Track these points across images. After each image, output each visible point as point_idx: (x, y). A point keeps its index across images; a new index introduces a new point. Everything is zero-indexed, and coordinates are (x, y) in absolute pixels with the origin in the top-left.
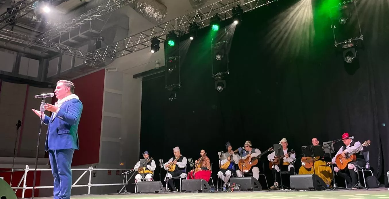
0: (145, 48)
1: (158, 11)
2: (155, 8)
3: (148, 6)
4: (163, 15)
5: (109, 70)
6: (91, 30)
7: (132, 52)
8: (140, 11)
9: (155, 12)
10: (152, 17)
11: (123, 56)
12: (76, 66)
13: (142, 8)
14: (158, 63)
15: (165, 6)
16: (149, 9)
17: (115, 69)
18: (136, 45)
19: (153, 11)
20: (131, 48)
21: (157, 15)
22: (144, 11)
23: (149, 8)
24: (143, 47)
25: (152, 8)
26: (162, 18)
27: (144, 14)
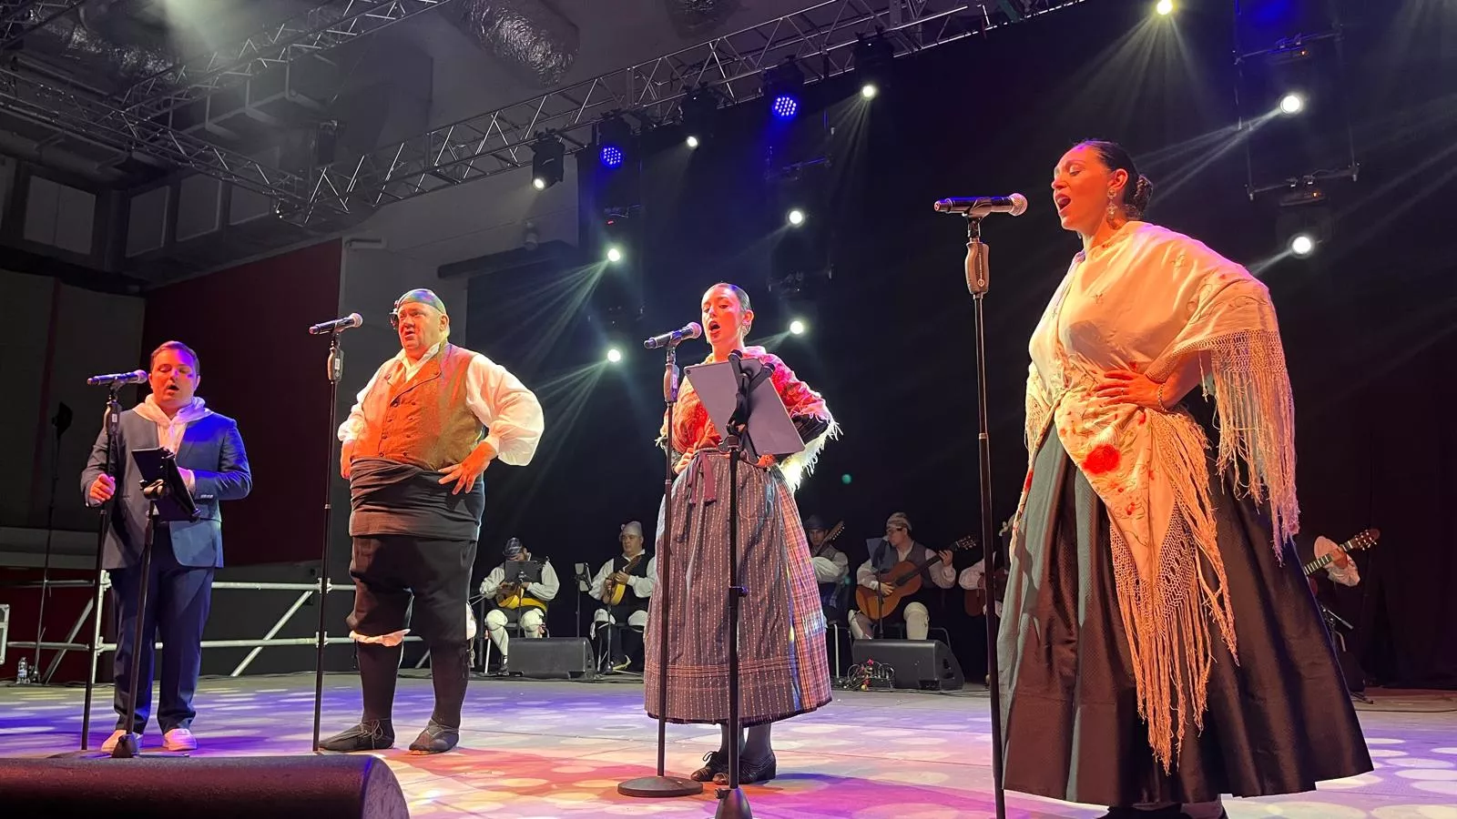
0: (504, 170)
1: (547, 40)
2: (535, 26)
3: (512, 19)
4: (565, 56)
5: (356, 245)
6: (294, 94)
7: (452, 182)
8: (483, 36)
9: (535, 43)
10: (527, 60)
11: (418, 194)
12: (232, 224)
13: (489, 22)
14: (534, 230)
15: (573, 25)
16: (513, 30)
17: (379, 241)
18: (470, 158)
19: (530, 38)
20: (449, 169)
21: (544, 54)
22: (496, 36)
23: (515, 27)
24: (496, 164)
25: (526, 24)
26: (562, 64)
27: (495, 49)
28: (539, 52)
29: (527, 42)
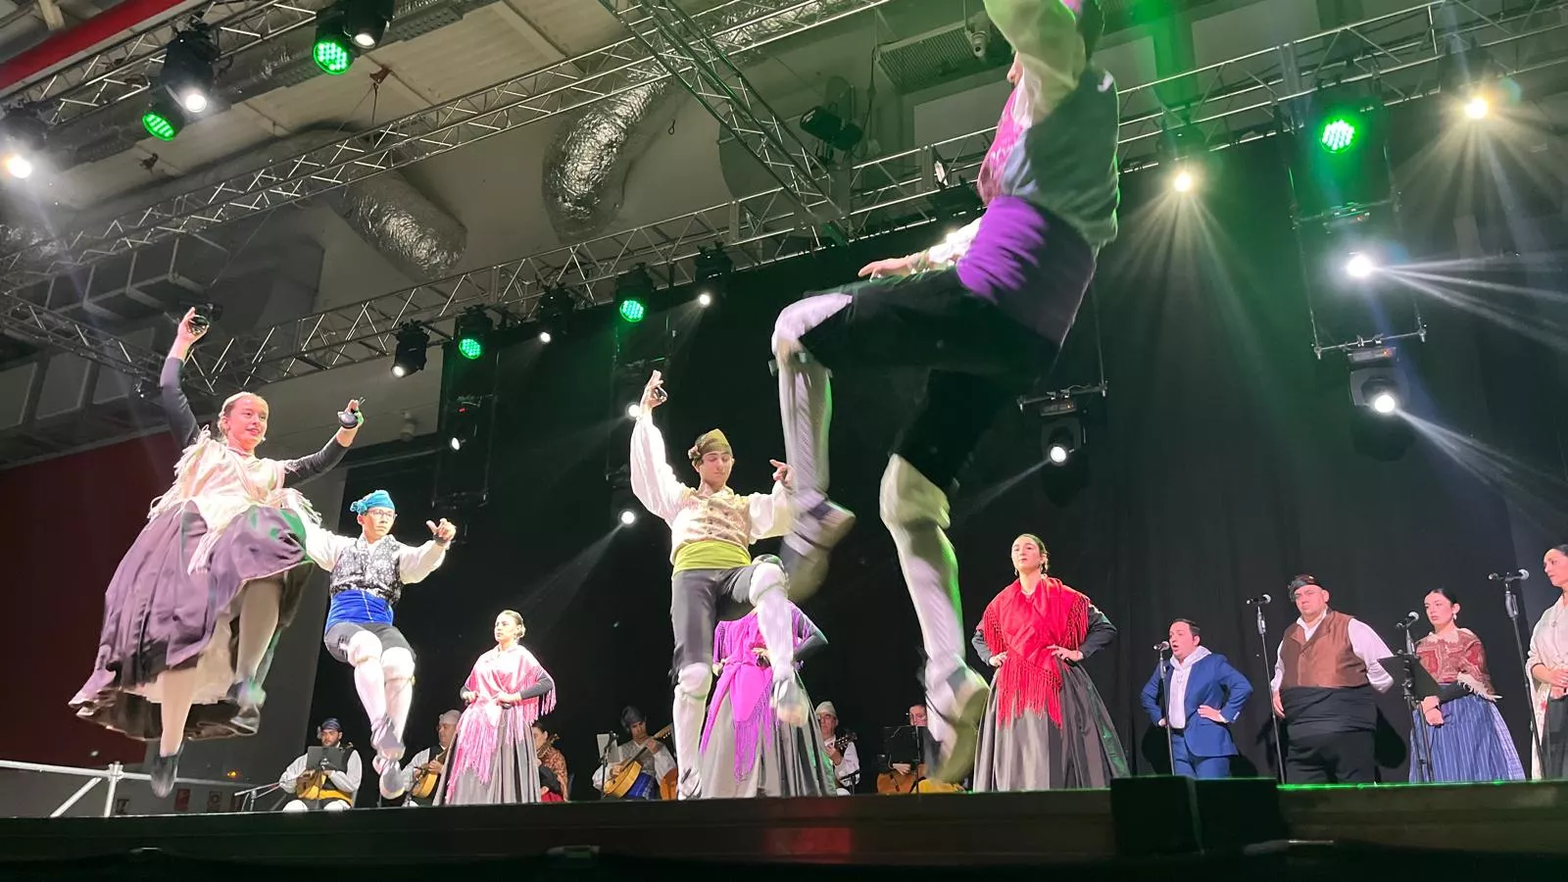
0: (373, 358)
1: (433, 237)
2: (421, 223)
3: (399, 217)
4: (450, 254)
6: (176, 275)
7: (321, 368)
8: (370, 231)
9: (421, 239)
10: (411, 255)
11: (287, 378)
12: (95, 403)
13: (376, 219)
14: (413, 421)
15: (461, 225)
16: (400, 226)
18: (343, 343)
19: (416, 235)
20: (320, 354)
21: (429, 251)
22: (382, 232)
23: (402, 223)
24: (365, 352)
25: (413, 222)
26: (446, 262)
27: (381, 241)
28: (424, 249)
29: (412, 238)
